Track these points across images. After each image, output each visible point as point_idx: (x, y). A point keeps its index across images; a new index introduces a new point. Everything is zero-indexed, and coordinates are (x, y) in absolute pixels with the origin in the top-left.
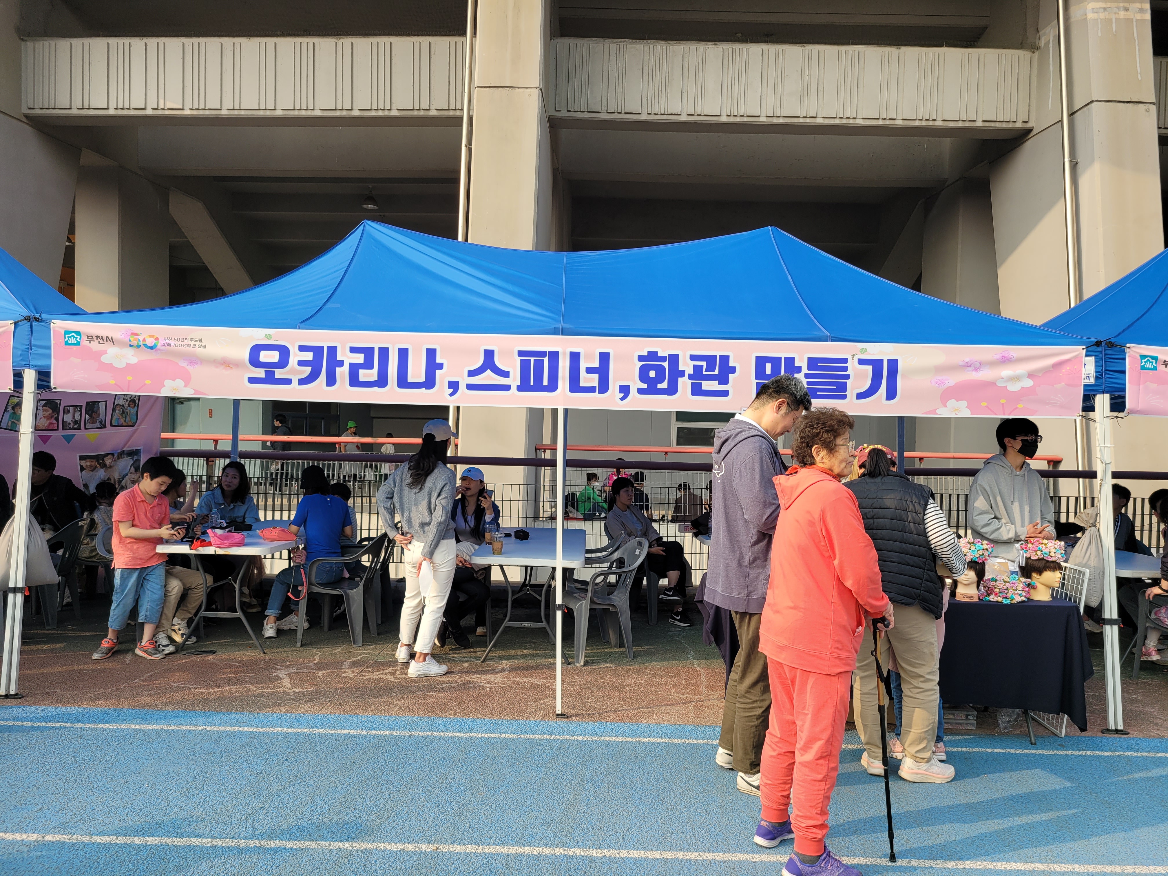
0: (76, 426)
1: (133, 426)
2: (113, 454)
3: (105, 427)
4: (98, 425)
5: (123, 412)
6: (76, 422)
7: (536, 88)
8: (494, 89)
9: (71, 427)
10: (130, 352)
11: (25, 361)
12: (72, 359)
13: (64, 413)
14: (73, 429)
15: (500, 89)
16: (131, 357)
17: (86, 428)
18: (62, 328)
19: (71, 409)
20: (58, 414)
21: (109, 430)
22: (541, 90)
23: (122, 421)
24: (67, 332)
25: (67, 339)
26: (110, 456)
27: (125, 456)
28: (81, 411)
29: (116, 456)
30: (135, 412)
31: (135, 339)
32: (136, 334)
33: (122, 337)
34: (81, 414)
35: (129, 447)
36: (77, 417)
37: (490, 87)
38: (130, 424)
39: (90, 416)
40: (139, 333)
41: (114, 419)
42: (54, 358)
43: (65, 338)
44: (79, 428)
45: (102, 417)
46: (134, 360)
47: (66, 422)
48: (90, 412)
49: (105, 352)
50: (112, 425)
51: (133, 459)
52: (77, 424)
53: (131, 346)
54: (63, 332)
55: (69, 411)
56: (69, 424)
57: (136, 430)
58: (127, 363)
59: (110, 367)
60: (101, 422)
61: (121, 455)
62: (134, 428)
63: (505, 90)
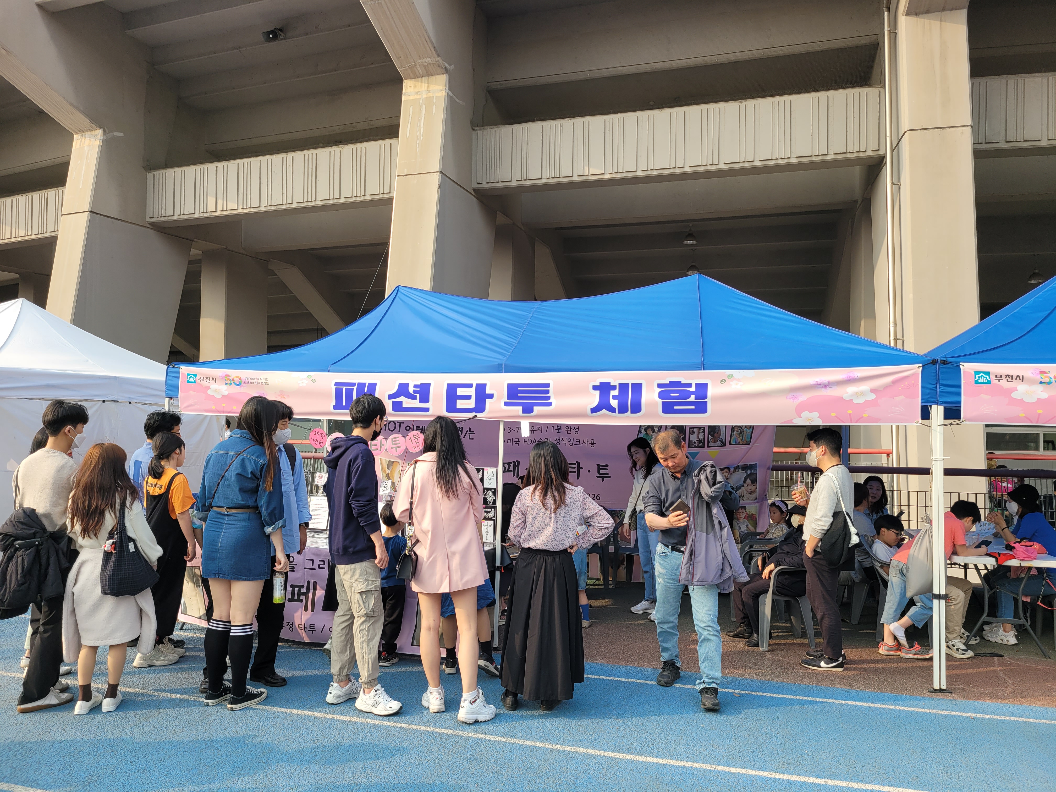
0: (700, 445)
1: (749, 444)
2: (728, 469)
3: (724, 445)
4: (719, 443)
5: (741, 433)
6: (700, 441)
7: (968, 126)
8: (925, 131)
9: (696, 445)
10: (1041, 387)
11: (933, 398)
12: (982, 395)
13: (690, 433)
14: (698, 447)
15: (931, 130)
16: (1041, 393)
17: (708, 447)
18: (972, 369)
19: (696, 430)
20: (685, 435)
21: (728, 448)
22: (972, 127)
23: (739, 440)
24: (977, 373)
25: (977, 378)
26: (726, 470)
27: (740, 470)
28: (704, 432)
29: (732, 470)
30: (751, 433)
31: (1046, 377)
32: (1045, 373)
33: (1032, 375)
34: (704, 435)
35: (743, 462)
36: (701, 437)
37: (921, 129)
38: (745, 442)
39: (713, 436)
40: (1047, 371)
41: (732, 438)
42: (964, 395)
43: (976, 378)
44: (703, 446)
45: (722, 437)
46: (1044, 395)
47: (692, 441)
48: (712, 433)
49: (1016, 389)
50: (730, 444)
51: (746, 472)
52: (701, 443)
53: (1041, 383)
54: (973, 373)
55: (694, 432)
56: (695, 443)
57: (751, 448)
58: (1038, 399)
59: (1021, 402)
60: (721, 441)
61: (736, 469)
62: (750, 446)
63: (936, 130)
